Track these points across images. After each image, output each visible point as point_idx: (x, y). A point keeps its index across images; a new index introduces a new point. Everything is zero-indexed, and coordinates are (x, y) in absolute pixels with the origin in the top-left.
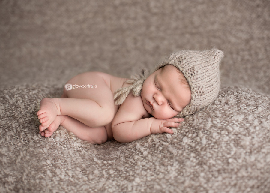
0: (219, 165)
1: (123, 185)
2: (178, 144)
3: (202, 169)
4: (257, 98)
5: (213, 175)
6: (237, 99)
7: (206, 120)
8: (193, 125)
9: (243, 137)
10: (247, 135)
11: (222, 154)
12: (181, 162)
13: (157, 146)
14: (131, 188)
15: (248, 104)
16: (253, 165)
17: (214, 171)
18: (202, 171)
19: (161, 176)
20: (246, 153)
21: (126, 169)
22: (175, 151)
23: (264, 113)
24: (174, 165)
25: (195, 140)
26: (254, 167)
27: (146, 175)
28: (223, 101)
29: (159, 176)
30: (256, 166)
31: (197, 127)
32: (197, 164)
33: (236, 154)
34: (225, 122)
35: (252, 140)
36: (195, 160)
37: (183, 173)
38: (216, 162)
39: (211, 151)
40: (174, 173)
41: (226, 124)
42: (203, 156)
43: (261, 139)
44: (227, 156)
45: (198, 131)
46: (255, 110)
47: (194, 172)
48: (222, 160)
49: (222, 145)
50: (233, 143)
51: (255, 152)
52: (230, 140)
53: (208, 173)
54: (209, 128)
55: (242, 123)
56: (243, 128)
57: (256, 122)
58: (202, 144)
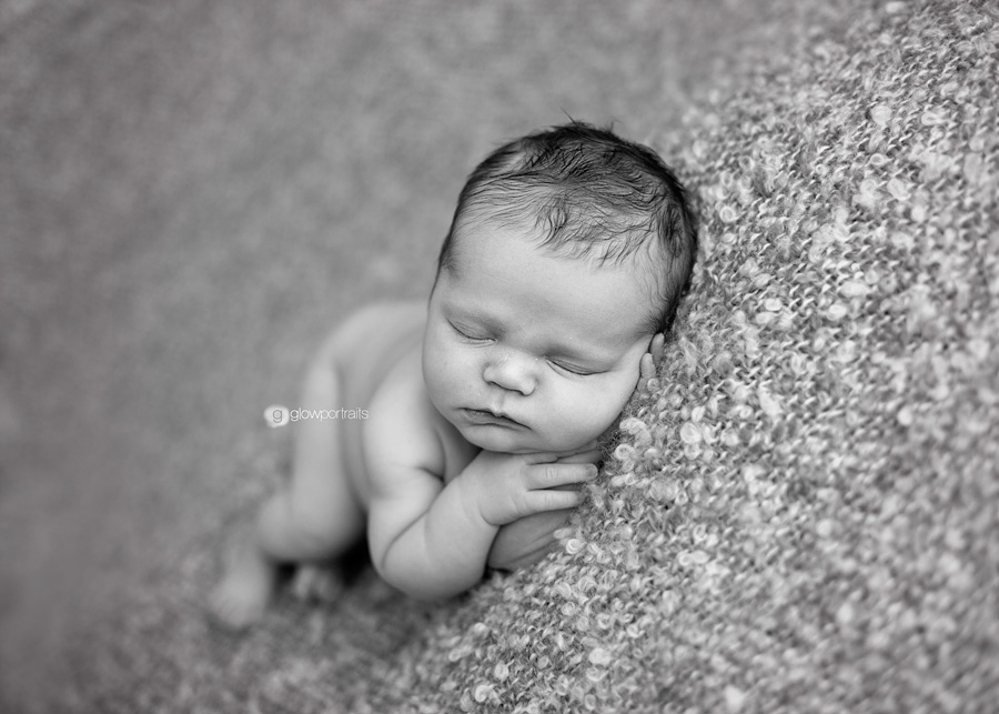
2: (673, 461)
3: (818, 506)
8: (691, 370)
9: (898, 302)
10: (907, 276)
11: (862, 413)
12: (718, 519)
17: (862, 489)
18: (819, 515)
20: (946, 347)
22: (673, 491)
31: (710, 371)
32: (787, 500)
33: (915, 377)
34: (801, 290)
35: (939, 280)
36: (771, 488)
37: (746, 556)
38: (857, 454)
39: (818, 427)
40: (712, 568)
41: (808, 296)
42: (792, 457)
43: (963, 246)
44: (884, 409)
45: (723, 382)
46: (868, 131)
47: (791, 534)
48: (874, 433)
49: (846, 380)
50: (881, 349)
51: (976, 315)
52: (864, 343)
53: (846, 510)
54: (756, 349)
55: (858, 246)
56: (876, 263)
57: (900, 190)
58: (768, 421)
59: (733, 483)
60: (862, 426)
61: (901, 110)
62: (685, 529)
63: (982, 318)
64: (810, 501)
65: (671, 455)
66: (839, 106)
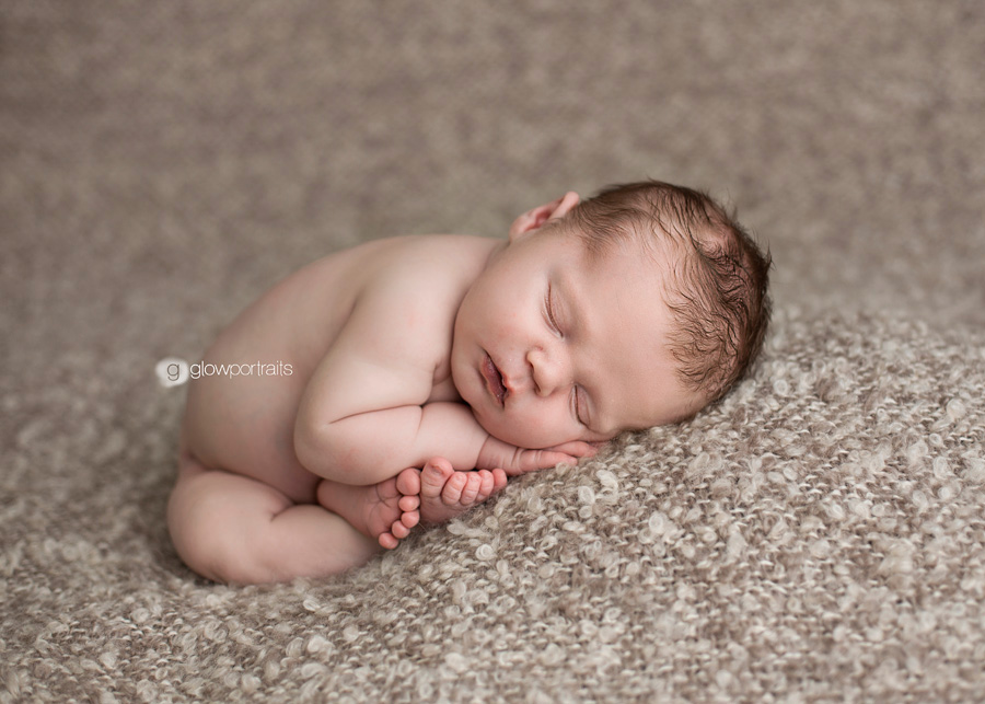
0: (791, 645)
1: (399, 679)
2: (625, 534)
3: (724, 655)
5: (764, 684)
6: (861, 373)
8: (688, 473)
9: (886, 542)
10: (905, 528)
11: (803, 606)
12: (635, 613)
13: (534, 528)
14: (431, 691)
15: (906, 393)
16: (929, 649)
17: (770, 668)
18: (723, 664)
19: (554, 655)
20: (899, 602)
21: (412, 620)
22: (611, 562)
24: (607, 619)
25: (692, 533)
26: (934, 654)
27: (490, 645)
28: (805, 384)
29: (543, 655)
30: (942, 652)
31: (704, 485)
32: (701, 632)
33: (861, 608)
34: (817, 481)
35: (926, 549)
36: (692, 615)
37: (642, 657)
38: (779, 633)
39: (761, 589)
40: (606, 651)
41: (819, 488)
42: (725, 601)
43: (962, 538)
44: (822, 614)
45: (708, 501)
46: (936, 414)
47: (689, 663)
48: (803, 627)
49: (806, 570)
50: (847, 565)
51: (937, 594)
52: (837, 552)
53: (747, 674)
54: (751, 494)
55: (882, 483)
56: (887, 504)
57: (942, 469)
58: (724, 556)
59: (663, 589)
60: (796, 616)
61: (973, 417)
62: (599, 603)
63: (941, 600)
64: (718, 647)
65: (626, 528)
66: (920, 377)
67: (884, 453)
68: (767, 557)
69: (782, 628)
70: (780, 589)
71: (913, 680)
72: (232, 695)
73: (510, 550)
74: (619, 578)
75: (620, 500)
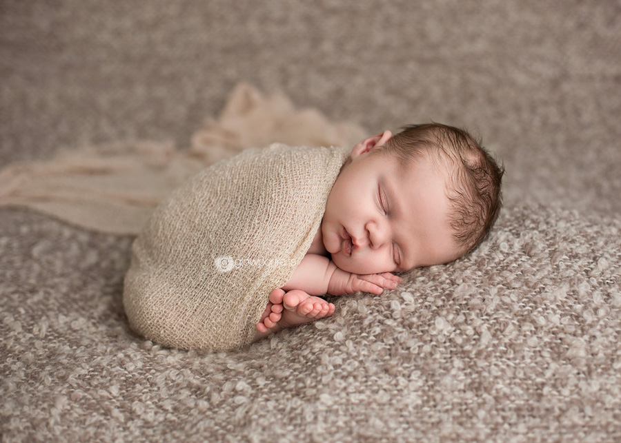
1: (293, 409)
2: (420, 329)
3: (481, 400)
4: (592, 235)
5: (504, 418)
6: (547, 240)
7: (484, 290)
9: (569, 338)
10: (579, 332)
11: (525, 374)
12: (429, 374)
13: (366, 322)
14: (312, 417)
15: (574, 253)
16: (596, 401)
17: (507, 409)
18: (480, 406)
19: (383, 397)
20: (579, 374)
21: (297, 375)
22: (414, 344)
23: (613, 272)
24: (413, 377)
25: (460, 329)
26: (599, 404)
27: (345, 389)
28: (517, 246)
29: (377, 397)
30: (603, 403)
32: (467, 387)
33: (557, 376)
34: (528, 302)
35: (592, 344)
36: (462, 377)
37: (434, 400)
38: (511, 389)
39: (500, 363)
40: (413, 396)
41: (531, 307)
42: (480, 369)
43: (611, 339)
44: (535, 379)
45: (468, 311)
46: (592, 266)
47: (460, 404)
48: (525, 386)
49: (525, 353)
50: (548, 351)
51: (599, 370)
52: (542, 344)
53: (494, 412)
54: (492, 308)
55: (565, 305)
56: (569, 317)
57: (598, 298)
58: (479, 343)
59: (444, 361)
60: (520, 379)
61: (612, 268)
62: (407, 367)
63: (602, 374)
64: (477, 396)
65: (421, 325)
66: (581, 244)
67: (565, 288)
68: (503, 345)
69: (513, 386)
70: (511, 363)
71: (587, 419)
72: (192, 411)
73: (353, 335)
74: (419, 354)
75: (416, 309)
